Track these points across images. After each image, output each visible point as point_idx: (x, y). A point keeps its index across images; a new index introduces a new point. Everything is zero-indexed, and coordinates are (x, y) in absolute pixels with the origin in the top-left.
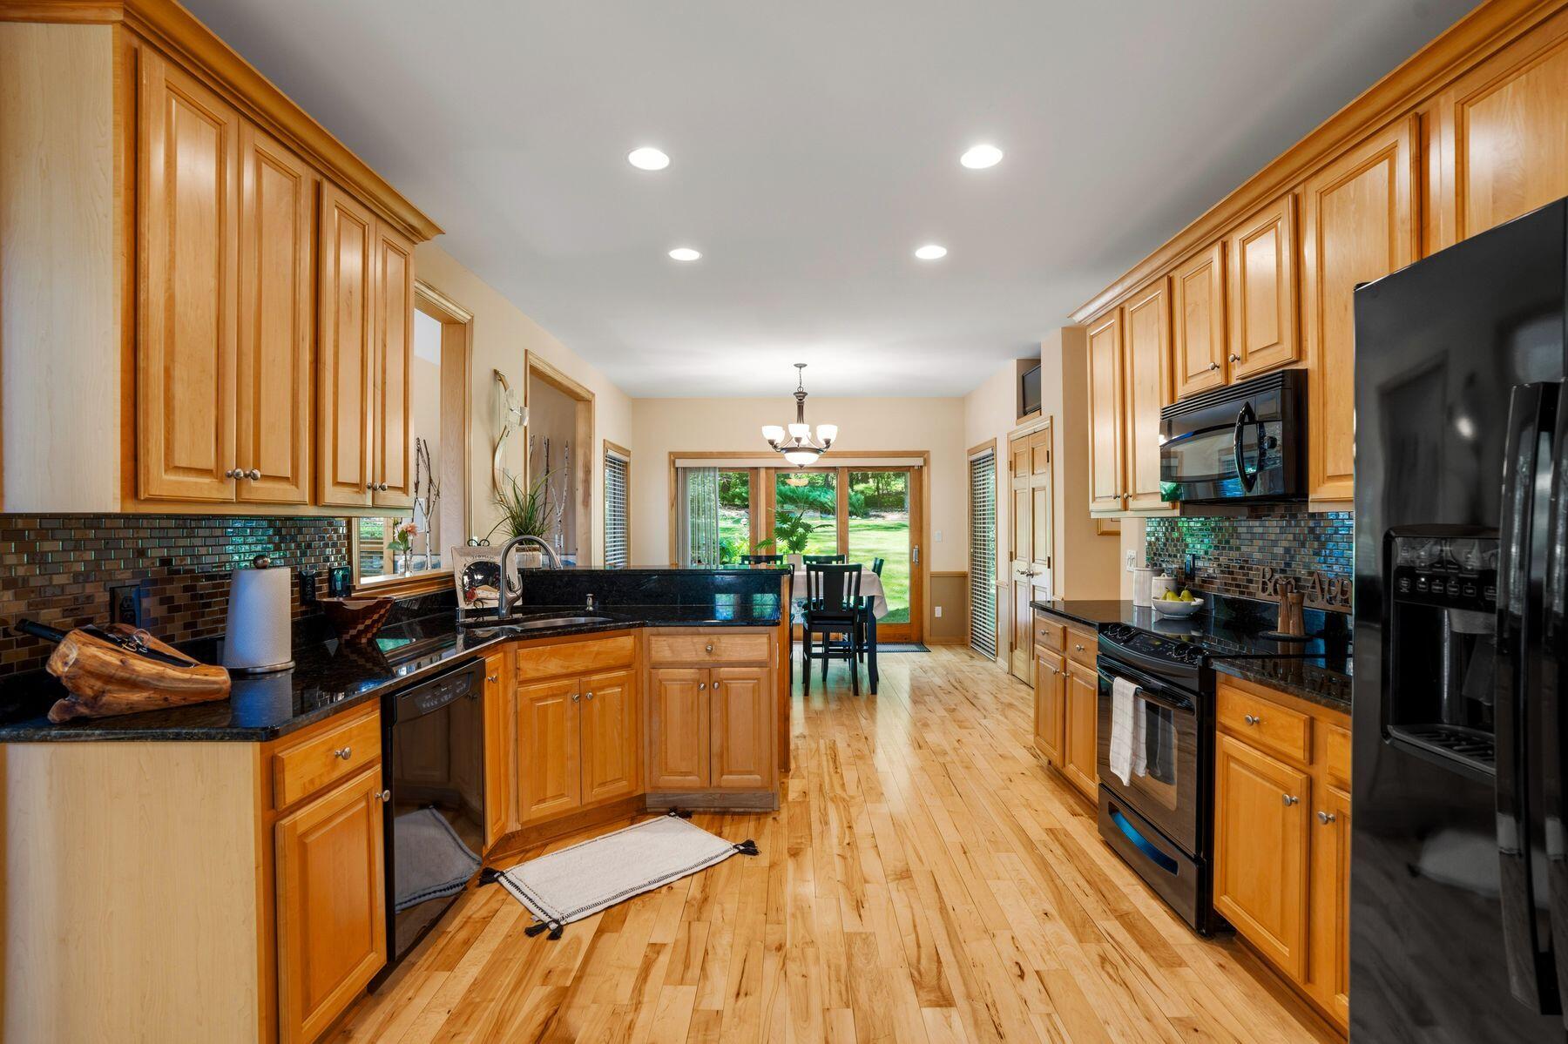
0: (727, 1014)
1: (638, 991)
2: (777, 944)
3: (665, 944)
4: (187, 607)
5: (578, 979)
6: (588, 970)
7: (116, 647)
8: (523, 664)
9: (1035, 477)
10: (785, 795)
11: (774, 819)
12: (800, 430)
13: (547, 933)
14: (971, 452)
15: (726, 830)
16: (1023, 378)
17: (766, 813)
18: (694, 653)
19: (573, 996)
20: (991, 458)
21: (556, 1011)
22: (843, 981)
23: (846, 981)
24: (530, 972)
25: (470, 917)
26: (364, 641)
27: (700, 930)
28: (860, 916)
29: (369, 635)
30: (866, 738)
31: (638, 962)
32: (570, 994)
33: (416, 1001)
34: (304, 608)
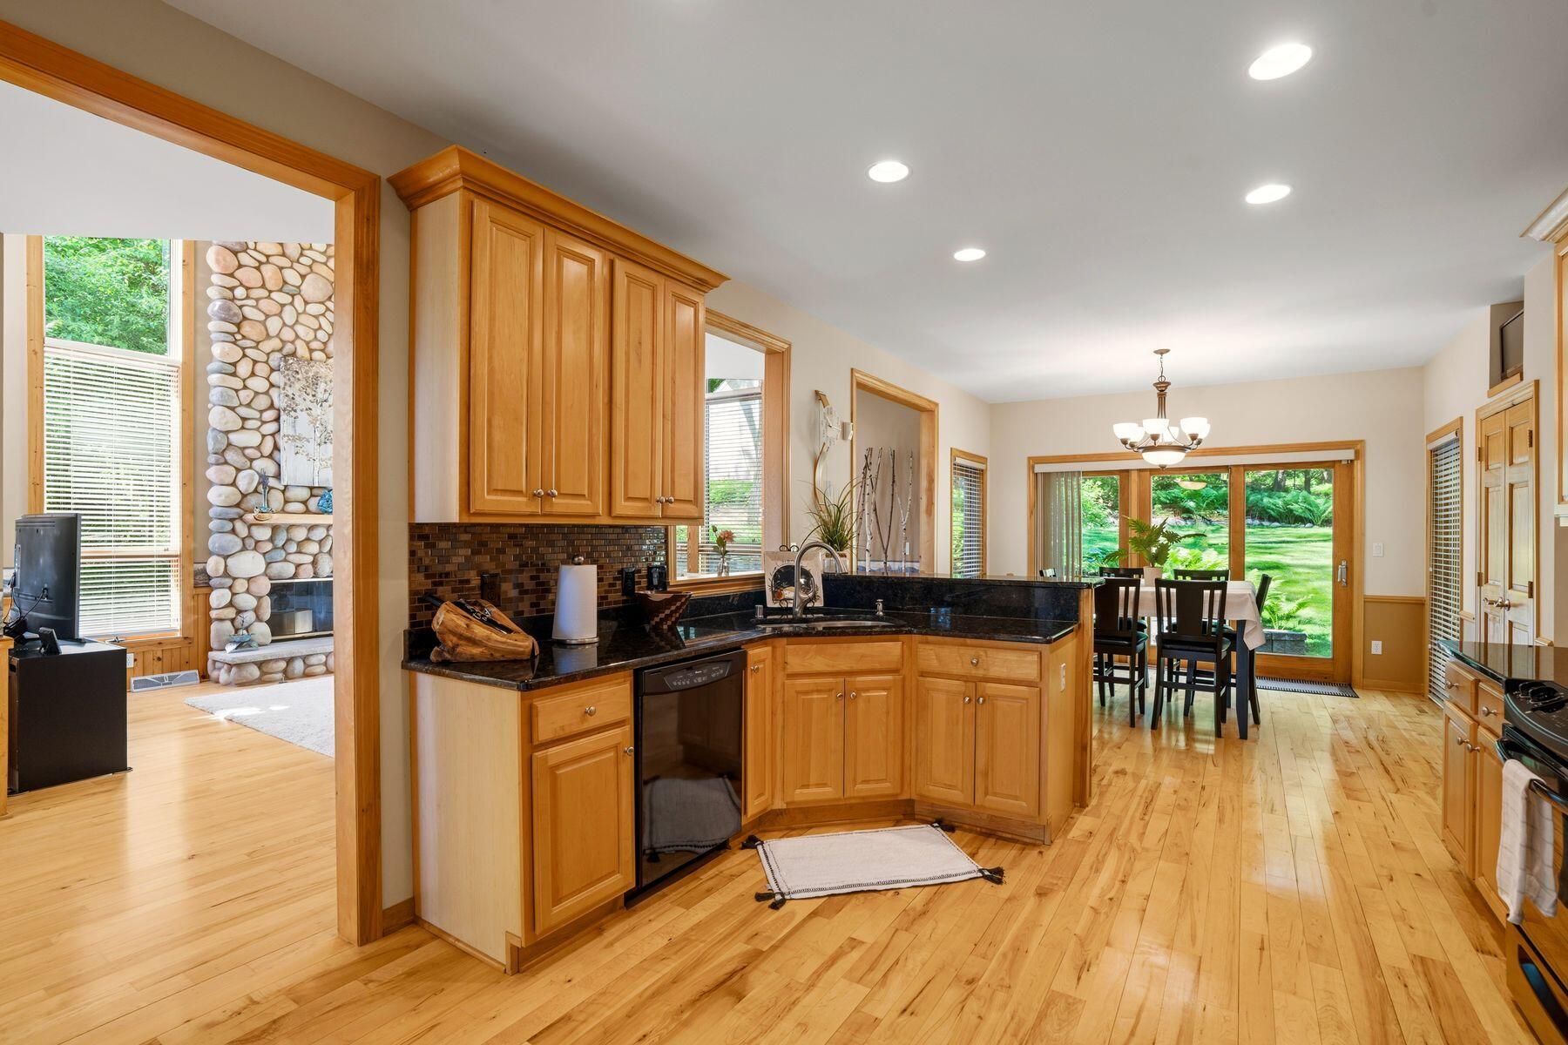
0: (884, 1024)
1: (818, 974)
2: (970, 977)
3: (863, 943)
4: (533, 592)
5: (775, 948)
6: (787, 943)
7: (468, 616)
8: (790, 659)
9: (1514, 469)
10: (1067, 832)
11: (1041, 853)
12: (1156, 425)
13: (772, 901)
14: (1431, 438)
15: (982, 853)
16: (1502, 330)
17: (1034, 845)
18: (960, 664)
19: (763, 961)
20: (1455, 445)
21: (744, 967)
22: (1019, 1038)
23: (1022, 1040)
24: (742, 929)
25: (721, 872)
26: (665, 627)
27: (904, 938)
28: (1079, 978)
29: (669, 623)
30: (1203, 788)
31: (831, 950)
32: (761, 958)
33: (654, 923)
34: (625, 598)
